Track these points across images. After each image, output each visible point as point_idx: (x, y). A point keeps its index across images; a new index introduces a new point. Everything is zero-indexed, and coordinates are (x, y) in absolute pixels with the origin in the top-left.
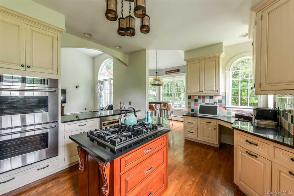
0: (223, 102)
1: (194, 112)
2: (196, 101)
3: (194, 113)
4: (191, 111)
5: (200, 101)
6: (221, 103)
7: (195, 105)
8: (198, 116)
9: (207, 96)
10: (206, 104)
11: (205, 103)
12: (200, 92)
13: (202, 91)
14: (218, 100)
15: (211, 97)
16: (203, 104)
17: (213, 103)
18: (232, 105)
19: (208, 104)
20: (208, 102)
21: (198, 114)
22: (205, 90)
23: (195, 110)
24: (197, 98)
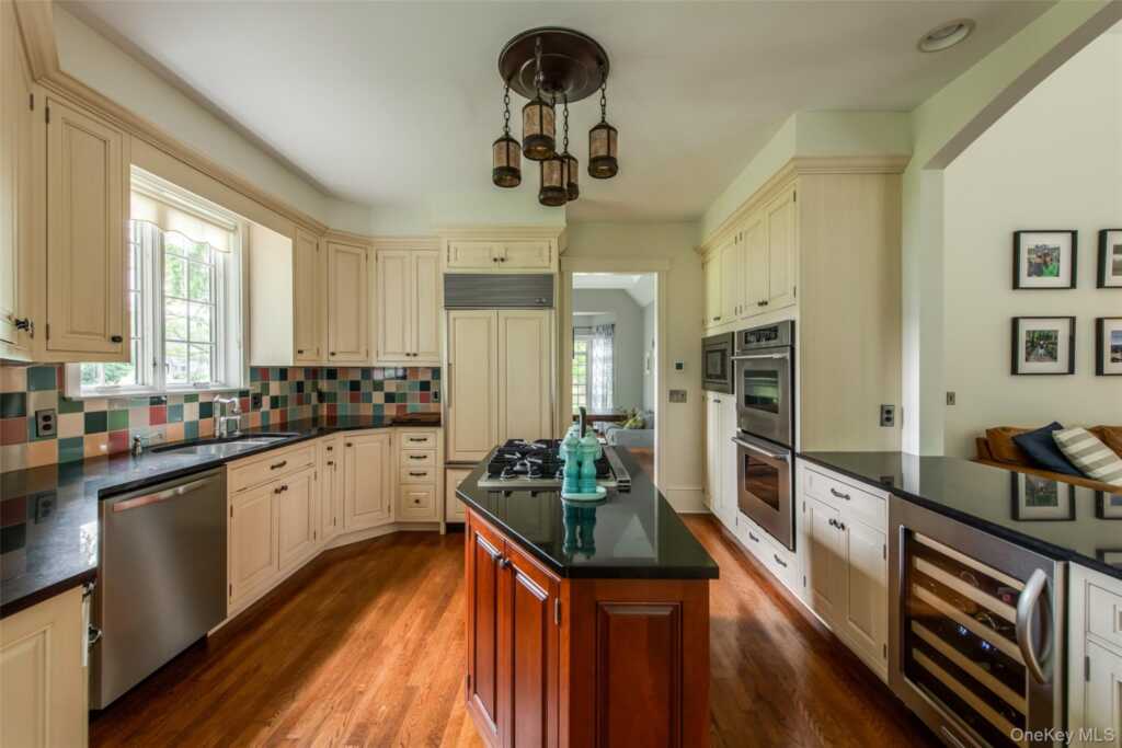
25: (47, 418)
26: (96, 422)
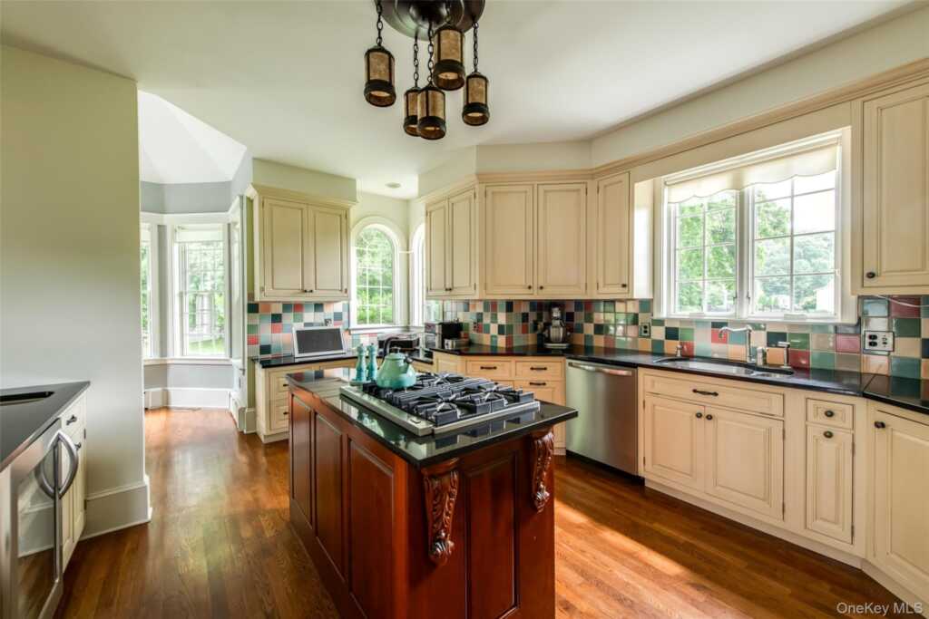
0: (345, 318)
1: (269, 353)
2: (276, 318)
3: (270, 356)
4: (261, 353)
5: (288, 318)
6: (341, 319)
7: (274, 331)
8: (297, 361)
9: (308, 304)
10: (306, 325)
11: (302, 324)
12: (306, 291)
13: (311, 291)
14: (335, 313)
15: (319, 307)
16: (300, 326)
17: (323, 322)
18: (358, 323)
19: (311, 324)
20: (312, 321)
21: (297, 355)
22: (318, 287)
23: (272, 348)
24: (278, 309)
25: (645, 327)
26: (672, 334)
